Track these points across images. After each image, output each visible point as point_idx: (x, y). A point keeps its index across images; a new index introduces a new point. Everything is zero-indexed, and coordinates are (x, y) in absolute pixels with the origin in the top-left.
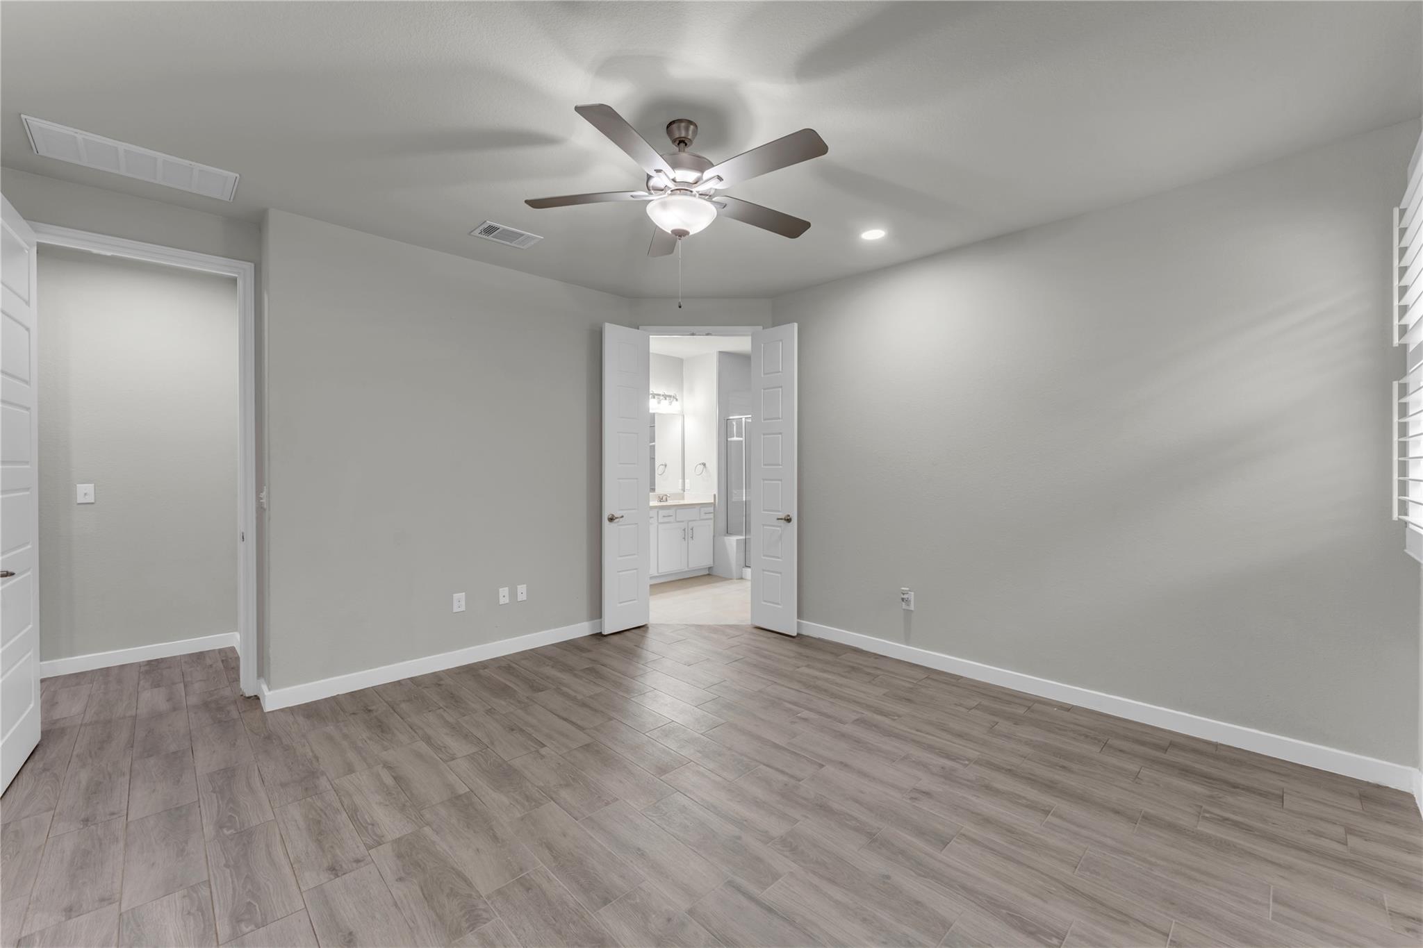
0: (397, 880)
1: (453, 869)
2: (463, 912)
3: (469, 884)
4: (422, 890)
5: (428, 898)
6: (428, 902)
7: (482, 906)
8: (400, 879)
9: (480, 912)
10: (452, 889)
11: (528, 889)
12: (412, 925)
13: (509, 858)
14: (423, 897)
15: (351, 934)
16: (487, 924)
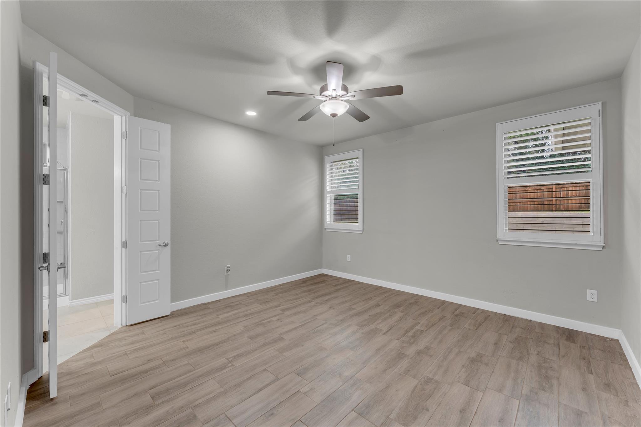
0: (429, 411)
1: (411, 394)
2: (428, 384)
3: (416, 386)
4: (427, 400)
5: (430, 396)
6: (432, 395)
7: (423, 380)
8: (427, 410)
9: (426, 379)
10: (421, 391)
11: (409, 371)
12: (443, 395)
13: (396, 380)
14: (431, 398)
15: (461, 412)
16: (429, 376)
